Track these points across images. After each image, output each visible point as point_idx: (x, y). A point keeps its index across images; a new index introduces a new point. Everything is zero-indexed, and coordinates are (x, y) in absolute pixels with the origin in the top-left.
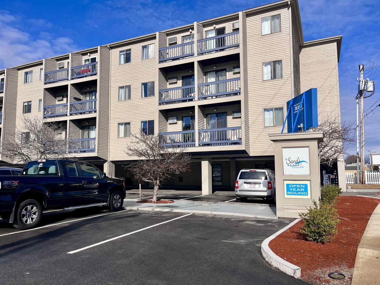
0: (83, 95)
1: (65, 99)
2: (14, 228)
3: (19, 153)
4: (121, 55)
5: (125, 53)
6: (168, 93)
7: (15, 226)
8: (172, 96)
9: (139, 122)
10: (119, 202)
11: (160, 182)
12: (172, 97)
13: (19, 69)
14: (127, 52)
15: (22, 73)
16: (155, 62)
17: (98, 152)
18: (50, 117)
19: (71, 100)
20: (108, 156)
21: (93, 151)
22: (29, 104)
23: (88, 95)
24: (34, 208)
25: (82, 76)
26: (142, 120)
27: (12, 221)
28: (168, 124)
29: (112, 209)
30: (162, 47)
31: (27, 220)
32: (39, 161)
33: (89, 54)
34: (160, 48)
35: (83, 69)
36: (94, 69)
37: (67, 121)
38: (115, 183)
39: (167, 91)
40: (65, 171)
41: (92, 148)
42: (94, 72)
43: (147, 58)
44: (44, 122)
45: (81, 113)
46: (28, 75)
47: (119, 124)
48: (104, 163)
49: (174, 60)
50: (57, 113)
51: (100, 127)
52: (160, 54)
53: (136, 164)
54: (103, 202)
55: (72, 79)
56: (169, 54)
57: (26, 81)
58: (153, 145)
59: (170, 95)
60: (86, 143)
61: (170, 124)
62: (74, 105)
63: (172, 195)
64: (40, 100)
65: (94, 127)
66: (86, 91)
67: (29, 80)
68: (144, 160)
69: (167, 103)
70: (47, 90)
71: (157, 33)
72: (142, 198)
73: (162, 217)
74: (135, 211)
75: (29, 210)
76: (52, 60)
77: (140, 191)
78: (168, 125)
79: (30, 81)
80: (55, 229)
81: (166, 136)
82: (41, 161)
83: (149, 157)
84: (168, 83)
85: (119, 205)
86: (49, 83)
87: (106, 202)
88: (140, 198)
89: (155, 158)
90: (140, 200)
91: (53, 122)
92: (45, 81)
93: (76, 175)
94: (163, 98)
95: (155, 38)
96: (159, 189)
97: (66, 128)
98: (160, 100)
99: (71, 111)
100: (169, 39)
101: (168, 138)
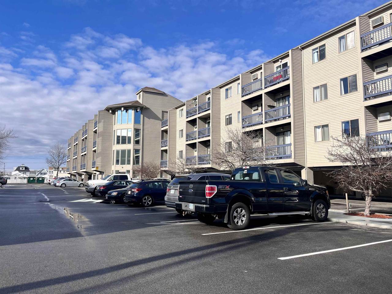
0: (276, 102)
1: (260, 108)
2: (228, 227)
3: (225, 160)
4: (314, 53)
5: (318, 50)
6: (376, 84)
7: (229, 226)
8: (381, 87)
9: (339, 123)
10: (323, 212)
11: (373, 192)
12: (381, 89)
13: (221, 88)
14: (320, 49)
15: (223, 90)
16: (357, 52)
17: (294, 158)
18: (247, 127)
19: (266, 108)
20: (306, 162)
21: (290, 157)
22: (230, 116)
23: (281, 101)
24: (243, 211)
25: (275, 83)
26: (343, 121)
27: (226, 221)
28: (378, 121)
29: (316, 219)
30: (364, 33)
31: (238, 221)
32: (244, 168)
33: (280, 60)
34: (362, 34)
35: (275, 76)
36: (286, 74)
37: (262, 129)
38: (317, 191)
39: (374, 82)
40: (266, 176)
41: (288, 154)
42: (287, 77)
43: (346, 50)
44: (243, 131)
45: (275, 120)
46: (228, 91)
47: (316, 127)
48: (301, 170)
49: (381, 44)
50: (254, 123)
51: (295, 132)
52: (363, 40)
53: (340, 170)
54: (306, 210)
55: (266, 88)
56: (375, 38)
57: (227, 97)
58: (360, 148)
59: (379, 86)
60: (281, 150)
61: (380, 122)
62: (269, 112)
63: (389, 208)
64: (239, 112)
65: (289, 132)
66: (278, 97)
67: (229, 95)
68: (350, 166)
69: (375, 97)
70: (244, 102)
71: (357, 19)
72: (350, 210)
73: (381, 234)
74: (343, 224)
75: (239, 213)
76: (247, 74)
77: (347, 201)
78: (378, 123)
79: (230, 97)
80: (262, 233)
81: (376, 137)
82: (245, 167)
83: (356, 163)
84: (375, 73)
85: (323, 215)
86: (245, 95)
87: (309, 211)
88: (347, 210)
89: (364, 163)
90: (348, 212)
91: (251, 131)
92: (242, 94)
93: (277, 182)
94: (369, 91)
95: (354, 24)
96: (372, 201)
97: (262, 136)
98: (365, 95)
99: (266, 119)
100: (372, 21)
101: (379, 139)
